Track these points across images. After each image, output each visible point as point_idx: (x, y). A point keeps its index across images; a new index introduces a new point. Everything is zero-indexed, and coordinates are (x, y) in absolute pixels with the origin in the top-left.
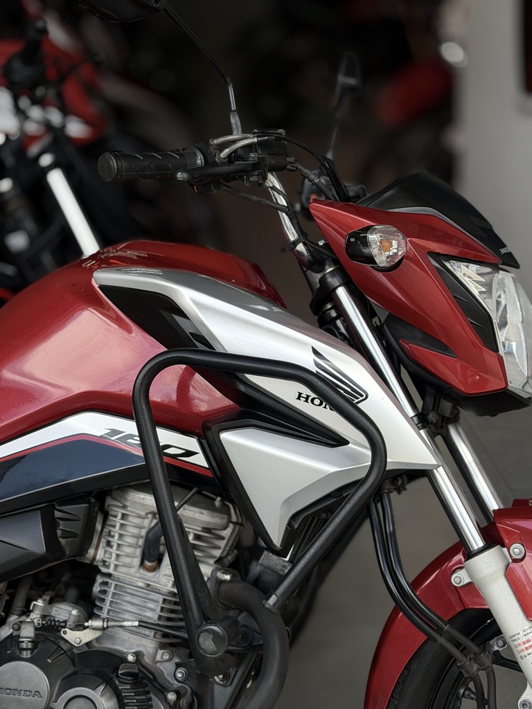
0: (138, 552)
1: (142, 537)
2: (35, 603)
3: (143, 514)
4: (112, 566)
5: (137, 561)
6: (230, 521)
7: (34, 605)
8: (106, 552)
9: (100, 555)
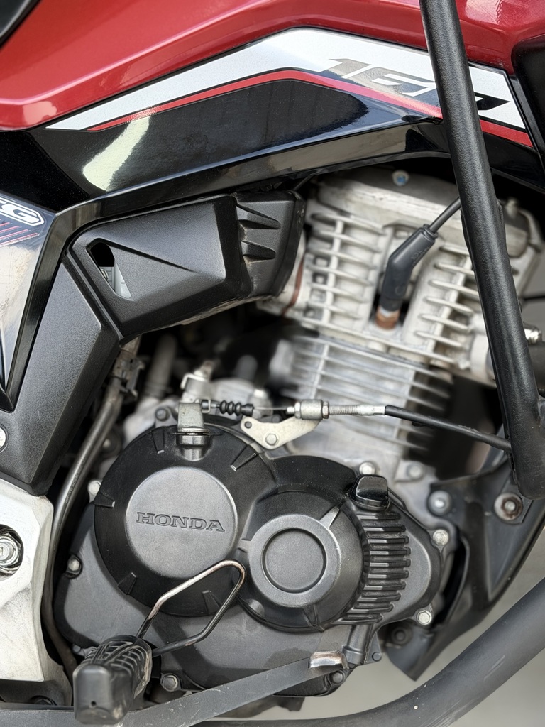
0: (369, 294)
1: (374, 268)
2: (190, 376)
3: (378, 226)
4: (326, 314)
5: (365, 309)
6: (529, 244)
7: (189, 379)
8: (313, 290)
9: (304, 297)
